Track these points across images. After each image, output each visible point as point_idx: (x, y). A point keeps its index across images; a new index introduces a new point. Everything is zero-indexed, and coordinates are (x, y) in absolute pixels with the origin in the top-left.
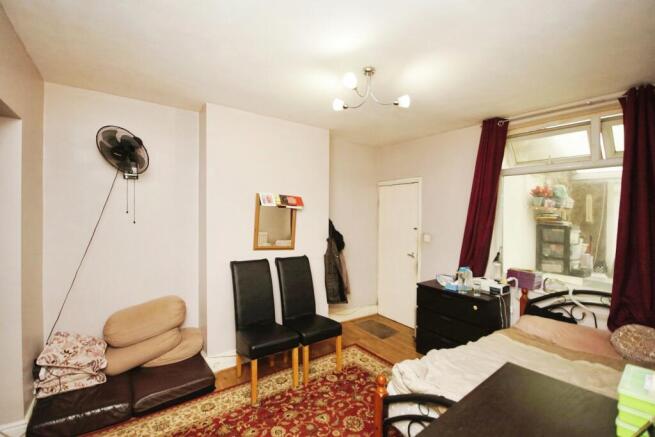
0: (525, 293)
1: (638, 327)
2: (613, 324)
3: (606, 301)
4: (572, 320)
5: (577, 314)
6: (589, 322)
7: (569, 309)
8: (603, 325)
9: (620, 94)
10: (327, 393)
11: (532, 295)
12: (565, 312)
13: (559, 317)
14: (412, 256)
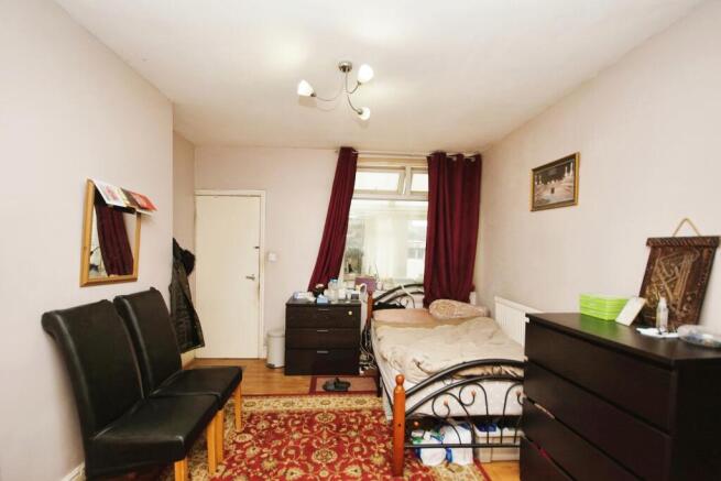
0: (370, 294)
1: (441, 301)
2: (426, 303)
3: (422, 290)
4: (402, 307)
5: (403, 302)
6: (410, 306)
7: (398, 300)
8: (420, 305)
9: (428, 154)
10: (262, 453)
11: (375, 296)
12: (396, 302)
13: (395, 307)
14: (253, 278)
